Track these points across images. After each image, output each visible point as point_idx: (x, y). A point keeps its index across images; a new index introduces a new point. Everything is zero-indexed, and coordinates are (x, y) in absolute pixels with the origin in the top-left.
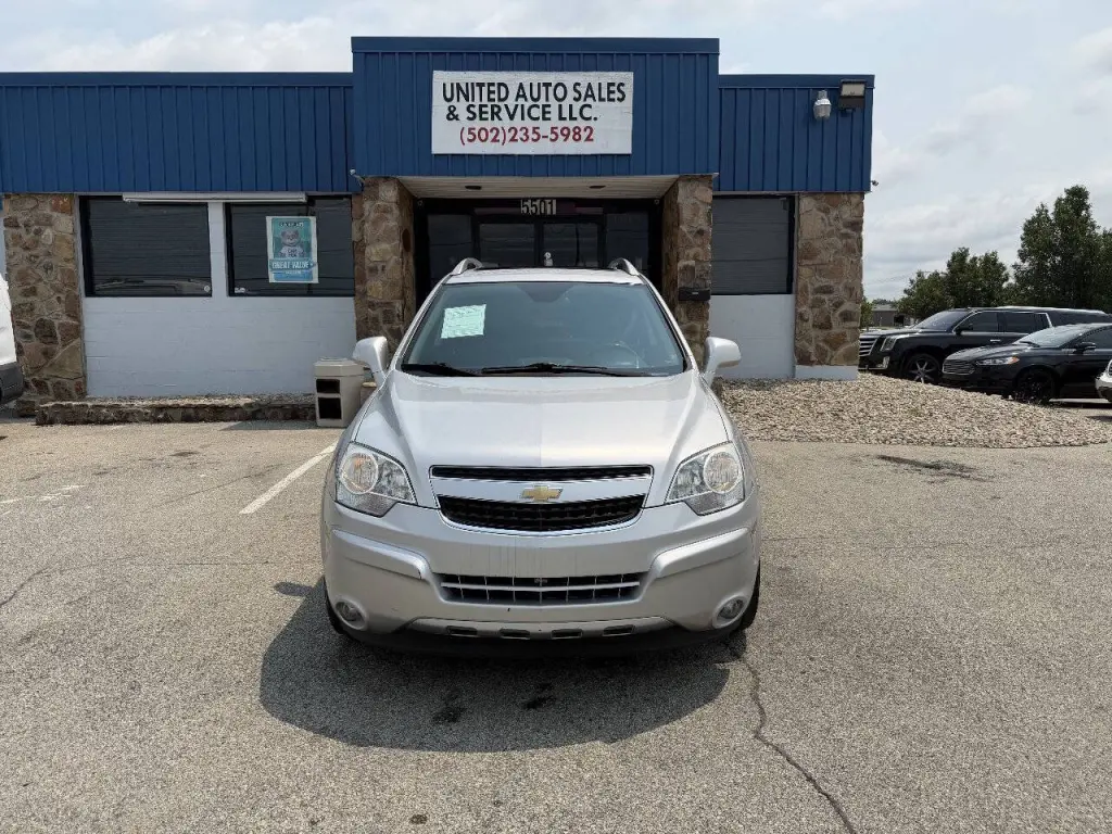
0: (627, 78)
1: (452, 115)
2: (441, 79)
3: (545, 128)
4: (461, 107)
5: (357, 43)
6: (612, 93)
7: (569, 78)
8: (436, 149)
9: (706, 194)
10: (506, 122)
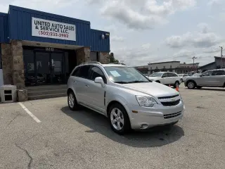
0: (74, 26)
1: (37, 28)
2: (34, 19)
3: (58, 34)
4: (39, 26)
5: (11, 7)
6: (71, 29)
7: (63, 24)
8: (33, 35)
9: (89, 50)
10: (50, 31)
